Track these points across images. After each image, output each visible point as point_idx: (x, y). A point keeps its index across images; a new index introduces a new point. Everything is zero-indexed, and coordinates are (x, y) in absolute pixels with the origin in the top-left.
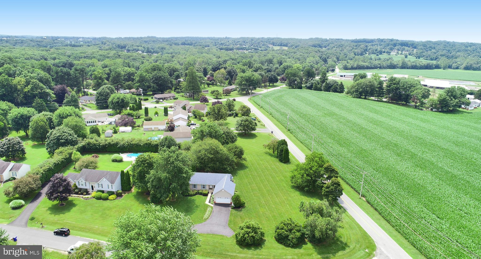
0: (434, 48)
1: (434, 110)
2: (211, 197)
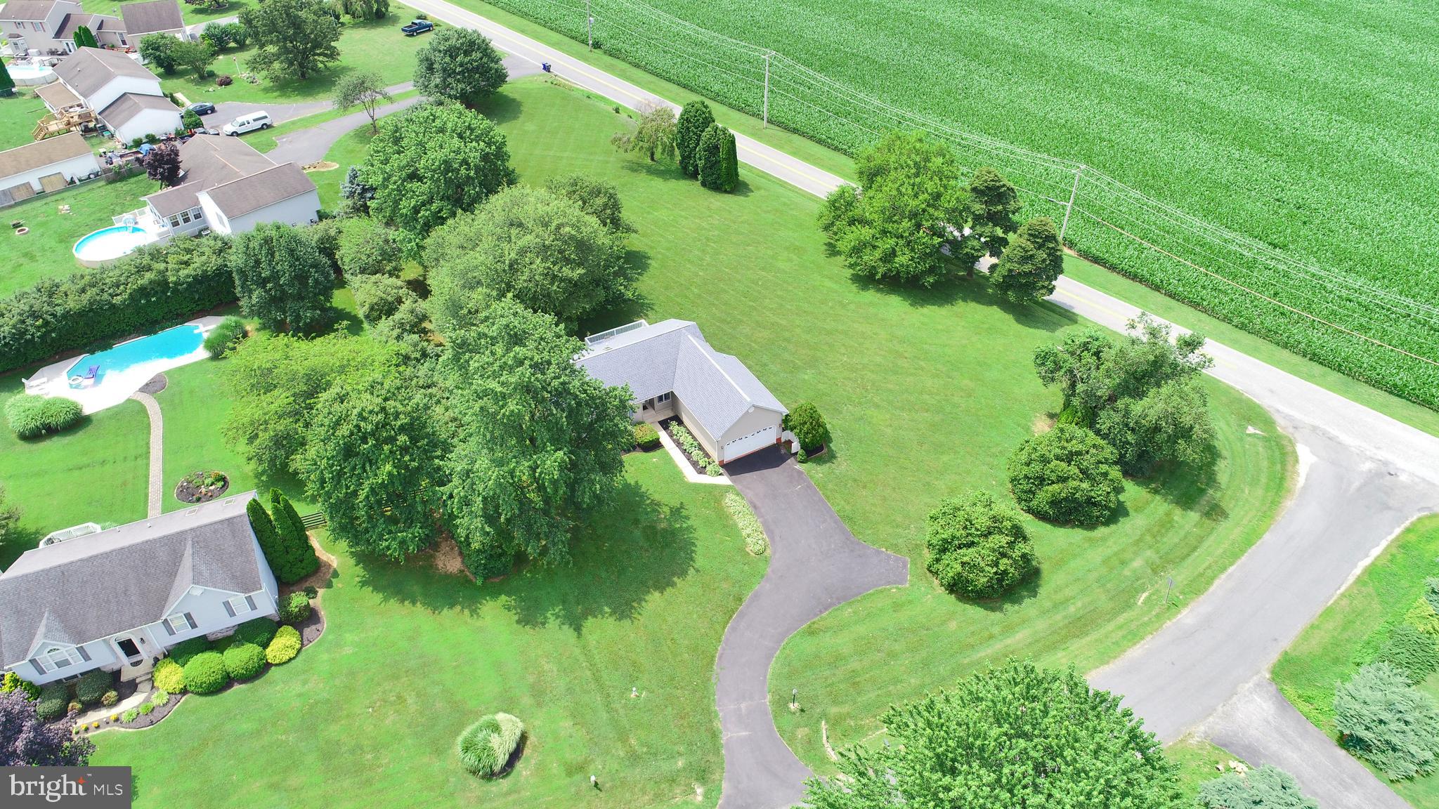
2: (679, 444)
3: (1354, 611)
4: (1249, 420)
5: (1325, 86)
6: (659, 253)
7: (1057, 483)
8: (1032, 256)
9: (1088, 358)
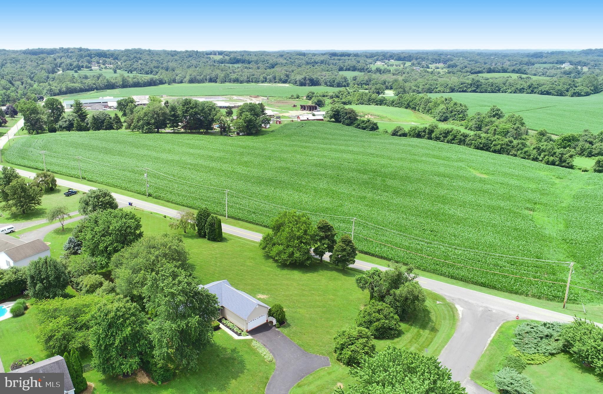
0: (140, 59)
1: (241, 134)
2: (228, 327)
3: (492, 355)
4: (437, 300)
5: (428, 194)
6: (198, 263)
7: (377, 322)
8: (345, 249)
9: (376, 277)
